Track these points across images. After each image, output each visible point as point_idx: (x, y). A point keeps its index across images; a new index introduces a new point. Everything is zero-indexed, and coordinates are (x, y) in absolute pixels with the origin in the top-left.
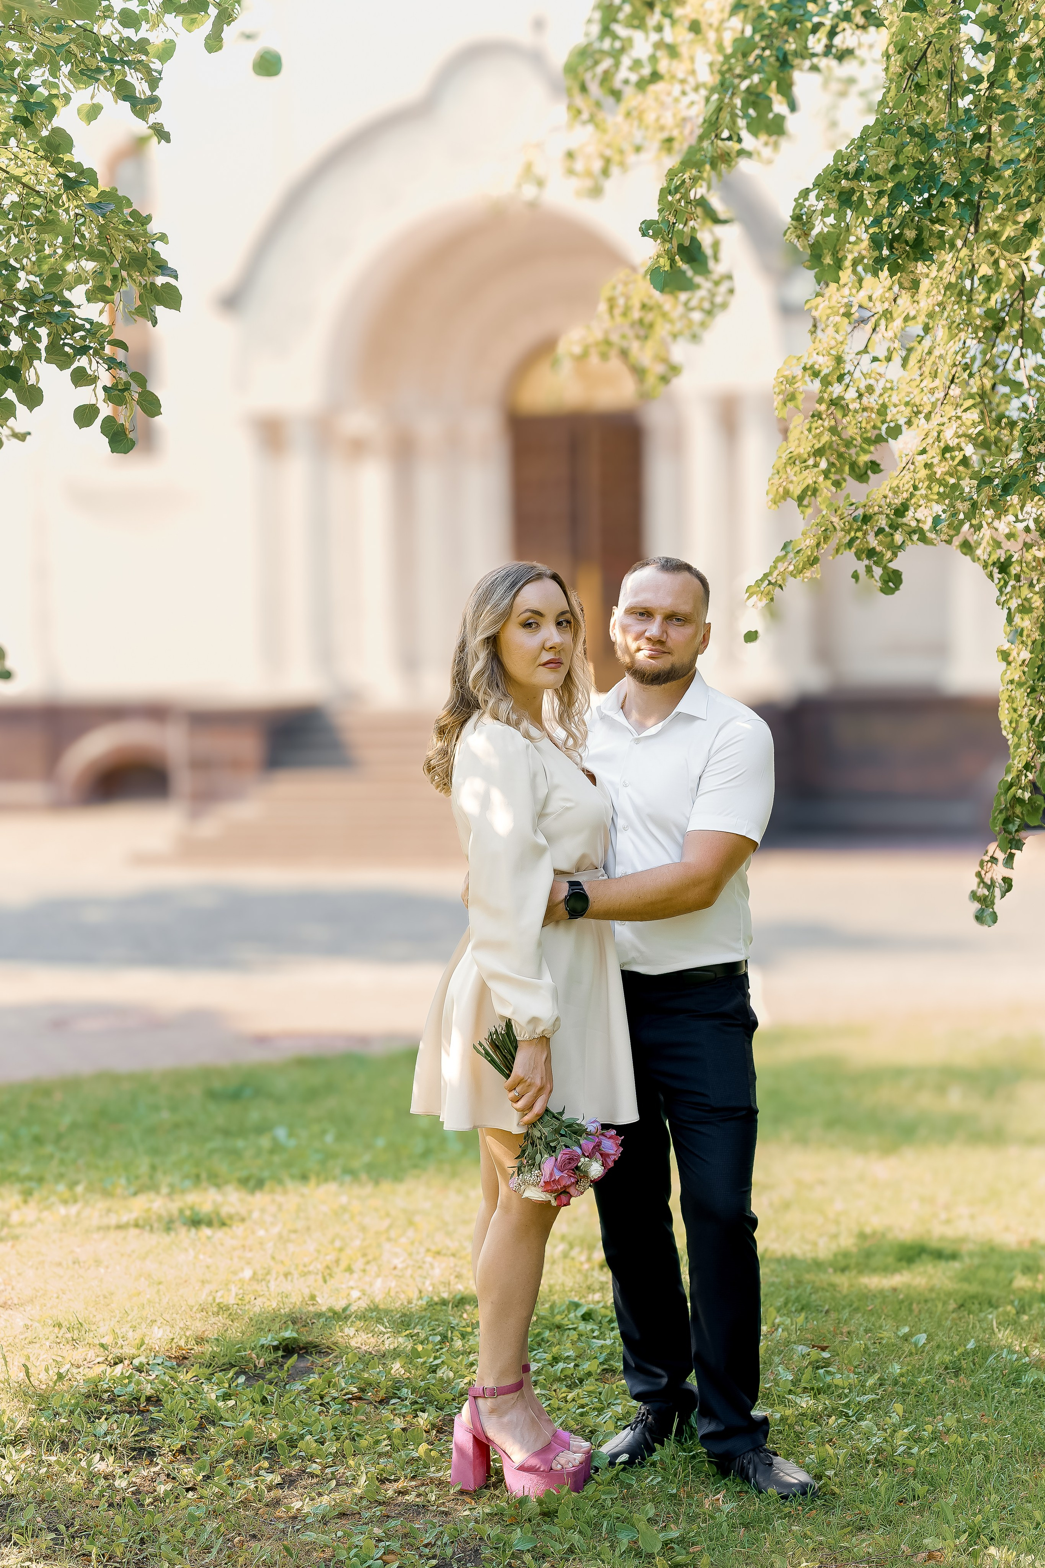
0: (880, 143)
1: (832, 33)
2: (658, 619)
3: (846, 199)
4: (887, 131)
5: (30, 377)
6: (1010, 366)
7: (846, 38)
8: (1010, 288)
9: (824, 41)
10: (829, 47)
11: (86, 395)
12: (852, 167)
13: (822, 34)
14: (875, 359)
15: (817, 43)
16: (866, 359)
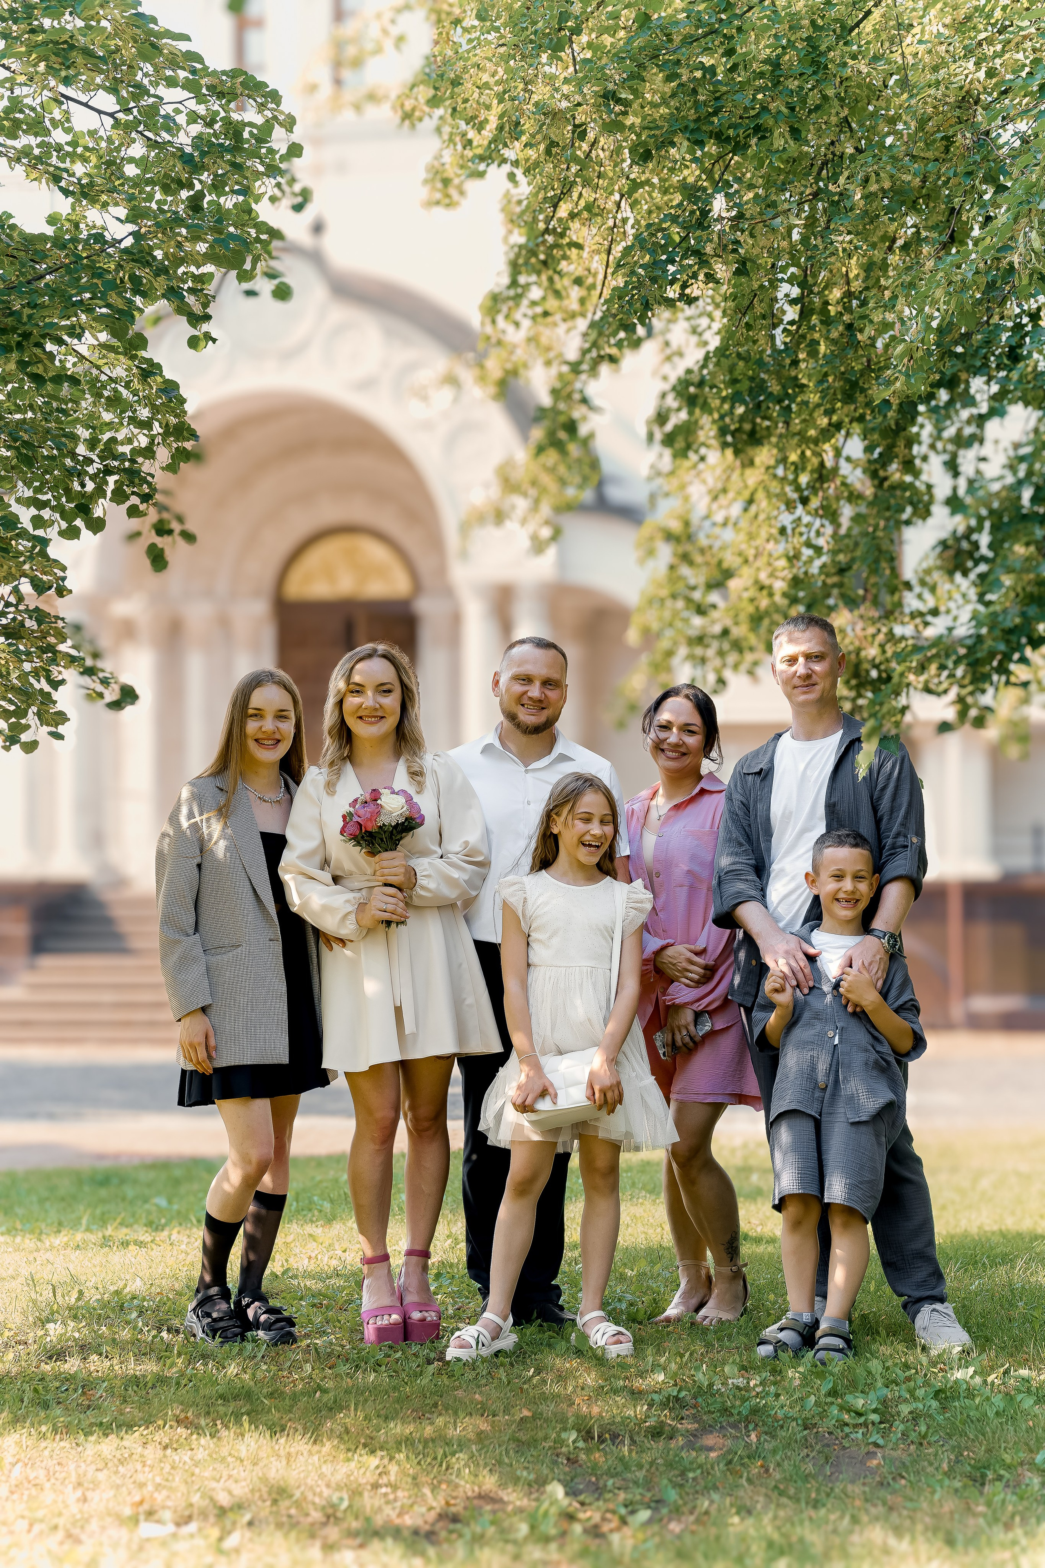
0: (717, 364)
1: (684, 286)
2: (537, 684)
3: (691, 402)
4: (724, 355)
5: (98, 512)
6: (813, 534)
7: (694, 290)
8: (812, 472)
9: (678, 290)
10: (682, 295)
11: (134, 524)
12: (696, 378)
13: (677, 287)
14: (714, 524)
15: (672, 292)
16: (707, 524)
